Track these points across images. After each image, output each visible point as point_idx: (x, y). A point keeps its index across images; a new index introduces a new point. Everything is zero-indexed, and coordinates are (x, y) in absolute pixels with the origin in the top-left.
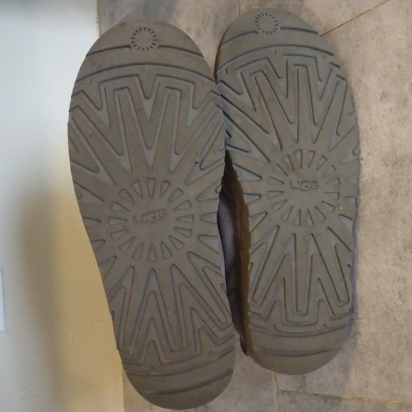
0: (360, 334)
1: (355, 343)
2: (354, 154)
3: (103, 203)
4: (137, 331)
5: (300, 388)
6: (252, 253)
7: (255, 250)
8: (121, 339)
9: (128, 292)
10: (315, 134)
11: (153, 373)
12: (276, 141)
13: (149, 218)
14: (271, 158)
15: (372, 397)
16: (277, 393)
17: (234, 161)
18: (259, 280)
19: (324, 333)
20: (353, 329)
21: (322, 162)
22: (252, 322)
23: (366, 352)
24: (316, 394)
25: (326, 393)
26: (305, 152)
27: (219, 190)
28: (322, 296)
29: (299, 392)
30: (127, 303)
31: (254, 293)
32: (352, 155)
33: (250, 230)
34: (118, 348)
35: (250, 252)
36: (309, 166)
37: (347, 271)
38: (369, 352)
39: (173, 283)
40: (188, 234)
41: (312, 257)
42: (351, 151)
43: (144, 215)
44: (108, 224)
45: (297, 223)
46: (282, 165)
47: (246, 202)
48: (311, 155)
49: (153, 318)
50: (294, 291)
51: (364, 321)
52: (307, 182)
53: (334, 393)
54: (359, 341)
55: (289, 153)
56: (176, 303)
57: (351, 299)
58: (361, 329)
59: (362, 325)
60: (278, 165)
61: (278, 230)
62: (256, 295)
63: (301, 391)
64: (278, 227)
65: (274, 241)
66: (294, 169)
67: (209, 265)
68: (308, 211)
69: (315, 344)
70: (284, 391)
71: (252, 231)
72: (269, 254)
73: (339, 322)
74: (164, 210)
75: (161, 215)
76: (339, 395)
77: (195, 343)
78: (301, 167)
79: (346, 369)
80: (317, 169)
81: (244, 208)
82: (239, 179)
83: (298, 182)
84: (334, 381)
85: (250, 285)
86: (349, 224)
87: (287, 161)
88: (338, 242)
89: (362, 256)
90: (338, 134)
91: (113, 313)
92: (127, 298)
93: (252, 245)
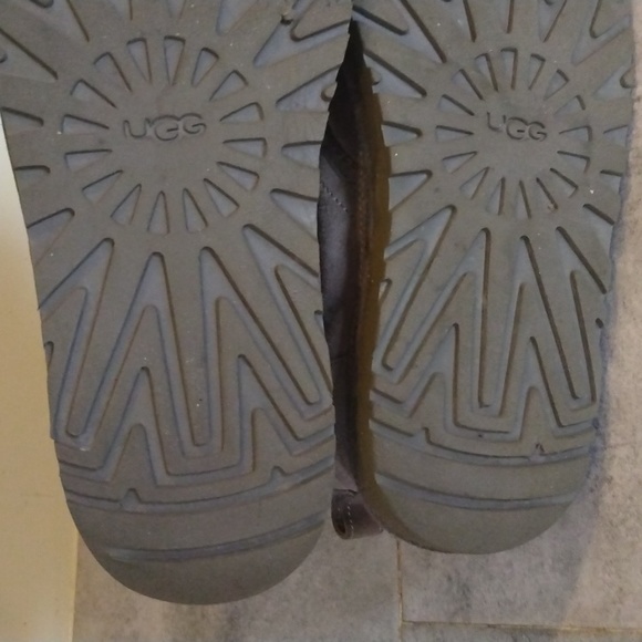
0: (610, 480)
1: (596, 504)
2: (624, 85)
3: (52, 80)
4: (104, 399)
5: (455, 613)
6: (390, 258)
7: (398, 252)
8: (63, 415)
9: (93, 301)
10: (546, 22)
11: (132, 505)
12: (463, 22)
13: (162, 131)
14: (449, 54)
15: (631, 624)
16: (402, 629)
17: (369, 45)
18: (402, 320)
19: (534, 465)
20: (595, 471)
21: (556, 86)
22: (377, 415)
23: (623, 521)
24: (493, 627)
25: (518, 622)
26: (523, 54)
27: (331, 93)
28: (537, 380)
29: (451, 624)
30: (86, 328)
31: (389, 348)
32: (618, 86)
33: (390, 207)
34: (54, 434)
35: (386, 256)
36: (530, 88)
37: (593, 333)
38: (631, 522)
39: (202, 293)
40: (249, 181)
41: (521, 289)
42: (617, 78)
43: (149, 121)
44: (62, 131)
45: (495, 206)
46: (471, 73)
47: (387, 142)
48: (536, 64)
49: (146, 369)
50: (477, 361)
51: (622, 452)
52: (522, 120)
53: (539, 619)
54: (607, 499)
55: (490, 50)
56: (205, 342)
57: (598, 397)
58: (614, 471)
59: (616, 461)
60: (463, 72)
61: (452, 217)
62: (391, 353)
63: (459, 620)
64: (453, 208)
65: (441, 240)
66: (496, 89)
67: (291, 264)
68: (521, 184)
69: (514, 485)
70: (417, 624)
71: (395, 208)
72: (428, 267)
73: (570, 444)
74: (199, 116)
75: (190, 129)
76: (547, 624)
77: (242, 442)
78: (513, 86)
79: (569, 564)
80: (546, 98)
81: (381, 155)
82: (375, 89)
83: (504, 117)
84: (540, 593)
85: (381, 329)
86: (603, 230)
87: (484, 68)
88: (580, 267)
89: (625, 307)
90: (594, 36)
91: (49, 345)
92: (89, 315)
93: (392, 239)
